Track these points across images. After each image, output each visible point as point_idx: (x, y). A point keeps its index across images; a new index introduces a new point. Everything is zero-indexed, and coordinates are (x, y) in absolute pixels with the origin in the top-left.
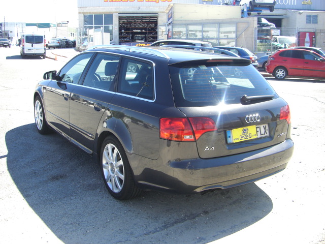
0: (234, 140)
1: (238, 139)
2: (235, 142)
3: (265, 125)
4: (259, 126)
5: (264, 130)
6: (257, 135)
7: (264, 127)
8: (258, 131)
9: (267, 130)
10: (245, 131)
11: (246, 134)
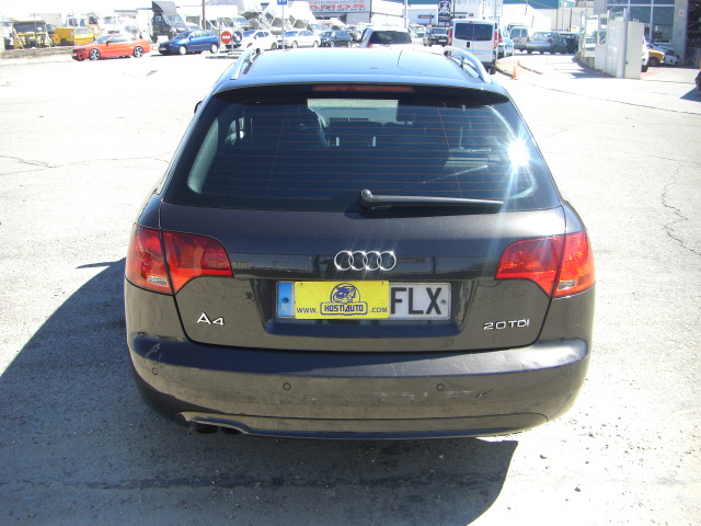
0: (300, 311)
1: (314, 310)
2: (299, 316)
3: (434, 287)
4: (407, 286)
5: (429, 301)
6: (393, 311)
7: (429, 290)
8: (400, 301)
9: (443, 301)
10: (343, 292)
11: (345, 300)
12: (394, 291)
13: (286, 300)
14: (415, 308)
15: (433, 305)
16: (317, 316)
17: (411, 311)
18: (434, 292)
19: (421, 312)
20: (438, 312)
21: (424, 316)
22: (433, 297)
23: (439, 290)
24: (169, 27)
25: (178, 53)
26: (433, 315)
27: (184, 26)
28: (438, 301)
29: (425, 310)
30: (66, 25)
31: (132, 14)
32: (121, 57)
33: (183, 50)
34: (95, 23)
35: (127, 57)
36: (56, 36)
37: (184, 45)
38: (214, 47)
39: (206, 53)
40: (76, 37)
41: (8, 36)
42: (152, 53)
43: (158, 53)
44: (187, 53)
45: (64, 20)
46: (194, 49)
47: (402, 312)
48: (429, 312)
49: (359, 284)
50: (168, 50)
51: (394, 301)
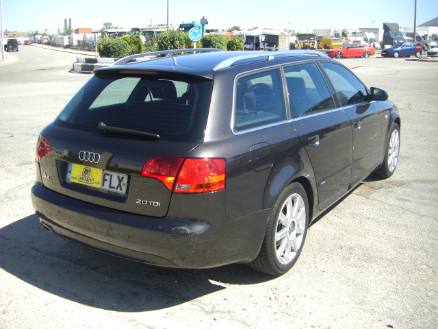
0: (72, 177)
1: (76, 178)
3: (121, 176)
4: (110, 173)
5: (118, 183)
6: (103, 185)
7: (118, 177)
8: (106, 180)
9: (124, 184)
10: (86, 171)
11: (87, 176)
12: (105, 175)
13: (70, 172)
14: (112, 185)
15: (119, 185)
16: (77, 181)
17: (110, 187)
18: (121, 178)
19: (114, 188)
20: (121, 189)
21: (115, 190)
22: (120, 181)
23: (123, 178)
24: (392, 39)
25: (393, 56)
26: (119, 190)
27: (403, 39)
28: (122, 184)
29: (116, 187)
30: (332, 37)
31: (375, 31)
32: (356, 58)
33: (396, 54)
34: (345, 36)
35: (360, 57)
36: (322, 43)
37: (397, 51)
38: (418, 54)
39: (412, 57)
40: (333, 44)
41: (294, 42)
42: (375, 56)
43: (380, 56)
44: (399, 57)
45: (332, 33)
46: (405, 54)
47: (106, 187)
48: (117, 188)
49: (92, 168)
50: (387, 54)
51: (104, 180)
